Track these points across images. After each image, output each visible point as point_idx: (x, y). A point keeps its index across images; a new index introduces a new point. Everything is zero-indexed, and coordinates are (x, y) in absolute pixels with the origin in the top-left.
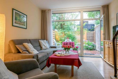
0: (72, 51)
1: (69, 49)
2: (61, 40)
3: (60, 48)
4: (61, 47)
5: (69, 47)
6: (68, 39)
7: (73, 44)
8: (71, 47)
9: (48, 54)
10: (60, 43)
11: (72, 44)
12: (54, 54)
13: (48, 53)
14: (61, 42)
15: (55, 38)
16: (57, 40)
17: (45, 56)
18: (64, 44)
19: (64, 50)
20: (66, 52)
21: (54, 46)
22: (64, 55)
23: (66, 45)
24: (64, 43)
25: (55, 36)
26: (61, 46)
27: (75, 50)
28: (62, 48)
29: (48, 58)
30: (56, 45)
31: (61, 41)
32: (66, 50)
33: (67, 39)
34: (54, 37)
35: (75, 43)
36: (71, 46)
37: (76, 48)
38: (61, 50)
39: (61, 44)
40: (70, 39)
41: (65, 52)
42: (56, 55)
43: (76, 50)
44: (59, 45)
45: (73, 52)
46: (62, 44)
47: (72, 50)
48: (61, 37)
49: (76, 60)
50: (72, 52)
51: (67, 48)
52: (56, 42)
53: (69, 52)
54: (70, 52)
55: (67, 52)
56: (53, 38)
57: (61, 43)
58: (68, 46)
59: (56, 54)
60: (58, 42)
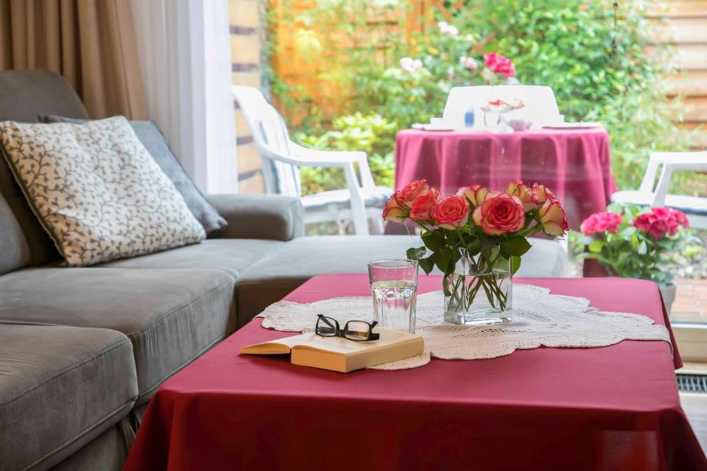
0: (556, 285)
1: (514, 247)
2: (375, 101)
3: (362, 236)
4: (377, 213)
5: (501, 209)
6: (503, 72)
7: (593, 172)
8: (548, 212)
9: (138, 344)
10: (351, 143)
11: (562, 172)
12: (246, 340)
13: (146, 317)
14: (366, 137)
15: (272, 60)
16: (302, 90)
17: (89, 374)
18: (427, 167)
19: (427, 265)
20: (456, 303)
21: (253, 195)
22: (415, 348)
23: (460, 179)
24: (429, 147)
25: (270, 30)
26: (370, 204)
27: (629, 269)
28: (391, 230)
29: (140, 405)
30: (290, 187)
31: (378, 121)
32: (462, 268)
33: (474, 77)
34: (250, 50)
35: (622, 155)
36: (538, 192)
37: (629, 233)
38: (374, 273)
39: (377, 174)
40: (530, 75)
41: (432, 303)
42: (282, 360)
43: (642, 267)
44: (336, 177)
45: (584, 302)
46: (387, 163)
47: (573, 270)
48: (375, 38)
49: (628, 436)
50: (560, 301)
51: (476, 240)
52: (293, 129)
53: (500, 299)
54: (521, 294)
55: (481, 295)
56: (237, 68)
57: (379, 149)
58: (488, 195)
59: (289, 342)
60: (327, 124)
